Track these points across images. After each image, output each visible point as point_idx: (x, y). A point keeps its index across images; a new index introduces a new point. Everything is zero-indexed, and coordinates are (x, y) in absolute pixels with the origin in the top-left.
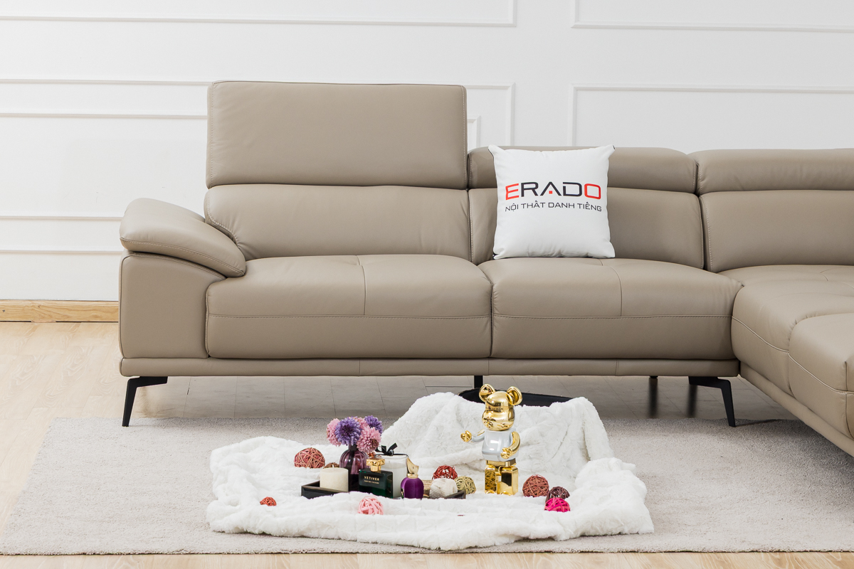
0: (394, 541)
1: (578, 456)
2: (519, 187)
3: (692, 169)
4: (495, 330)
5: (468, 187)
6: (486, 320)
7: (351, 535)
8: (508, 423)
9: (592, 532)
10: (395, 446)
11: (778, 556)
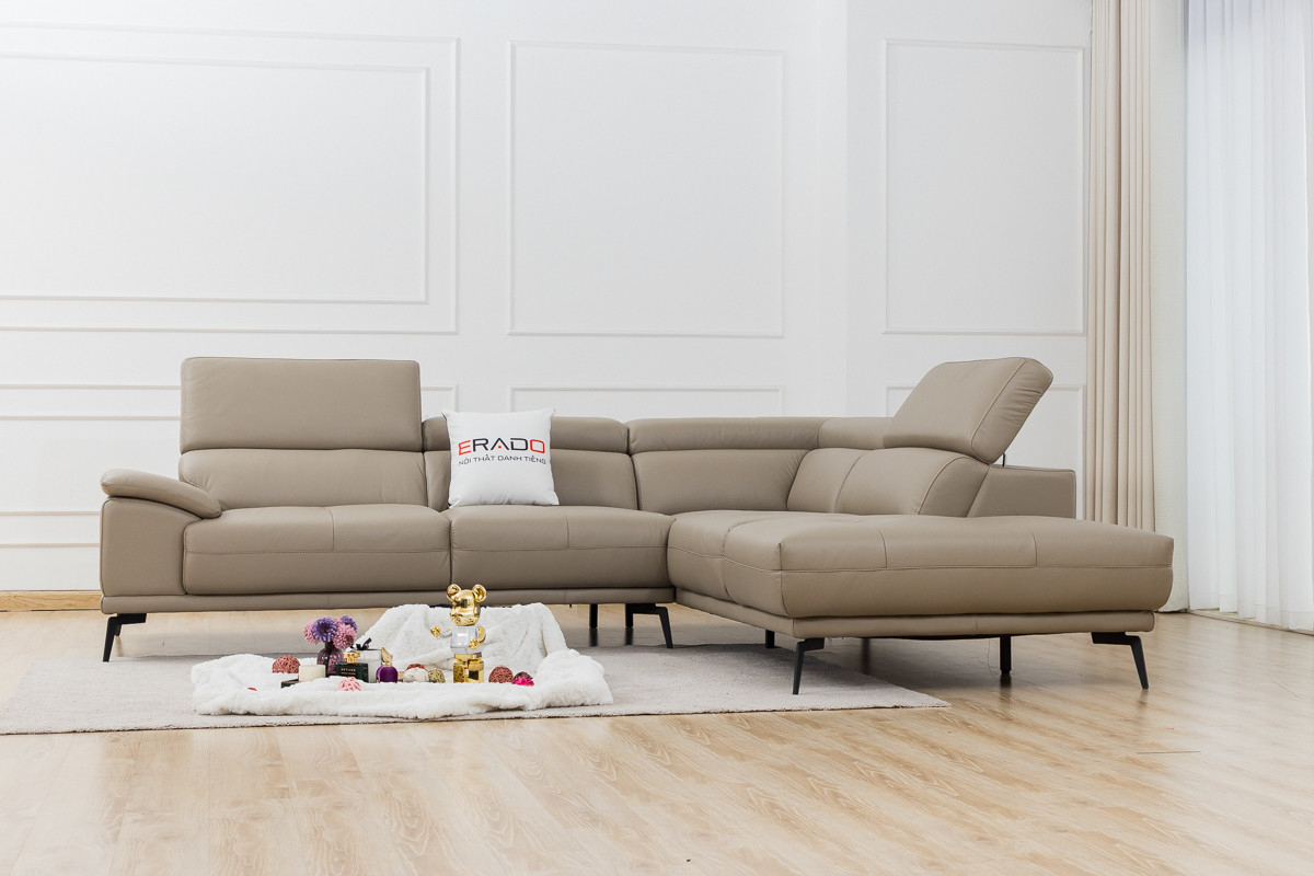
0: (373, 713)
1: (537, 653)
2: (471, 444)
3: (624, 433)
4: (454, 563)
5: (423, 451)
6: (445, 553)
7: (332, 710)
8: (474, 619)
9: (557, 703)
10: (369, 640)
11: (728, 715)
